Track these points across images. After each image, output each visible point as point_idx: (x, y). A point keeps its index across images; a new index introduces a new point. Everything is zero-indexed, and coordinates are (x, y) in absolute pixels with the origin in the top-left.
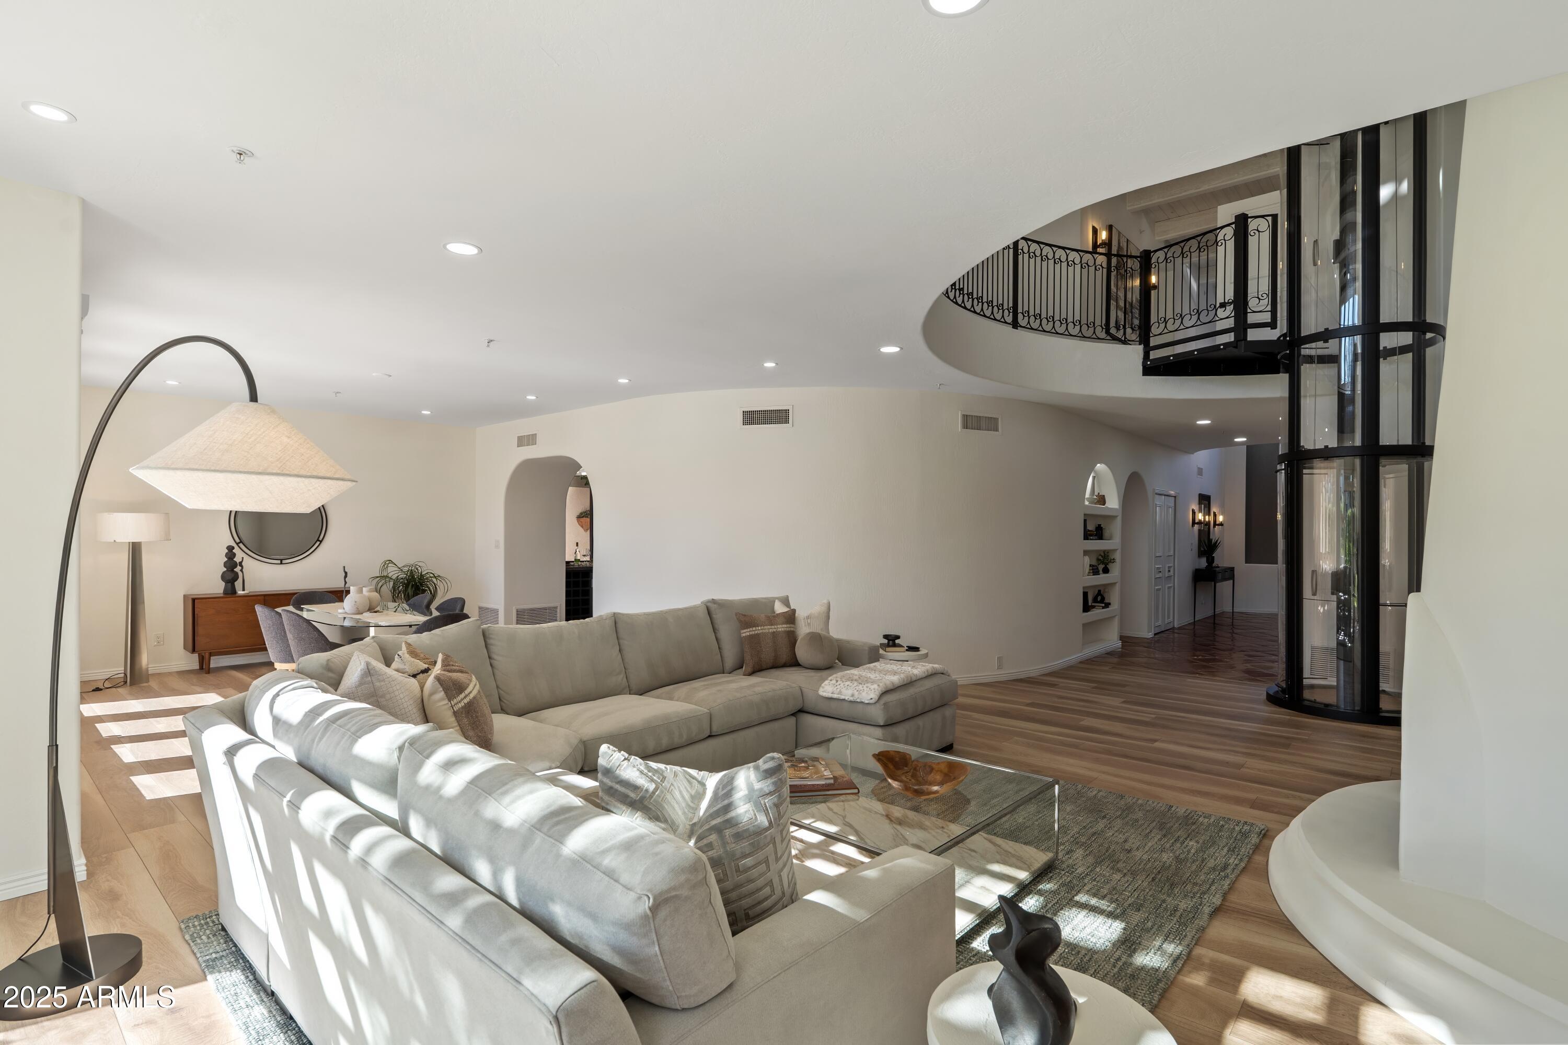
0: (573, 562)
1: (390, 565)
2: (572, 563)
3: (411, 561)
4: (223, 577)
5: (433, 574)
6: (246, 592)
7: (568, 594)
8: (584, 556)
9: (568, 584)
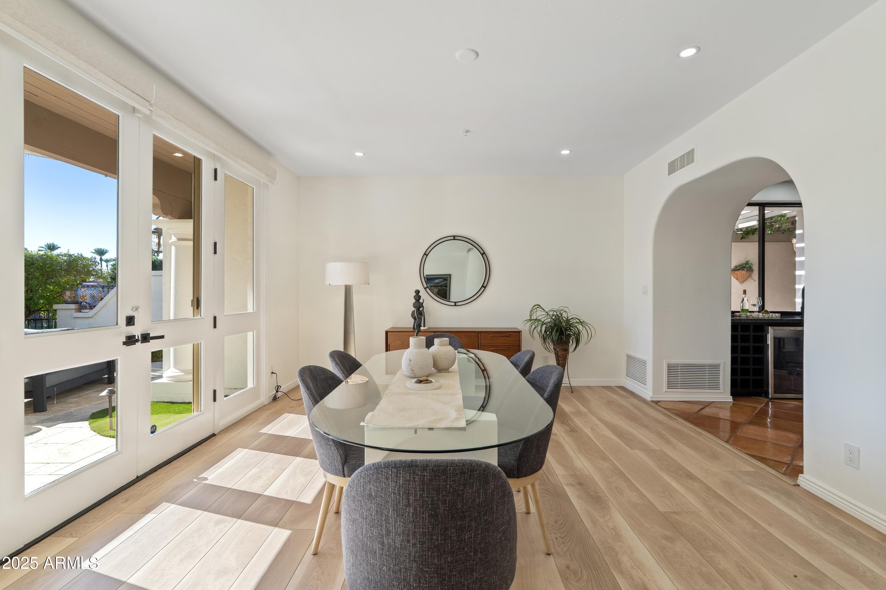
0: (739, 312)
1: (538, 309)
2: (738, 314)
3: (556, 307)
4: (413, 315)
5: (579, 320)
6: (426, 328)
7: (734, 350)
8: (754, 305)
9: (734, 339)
